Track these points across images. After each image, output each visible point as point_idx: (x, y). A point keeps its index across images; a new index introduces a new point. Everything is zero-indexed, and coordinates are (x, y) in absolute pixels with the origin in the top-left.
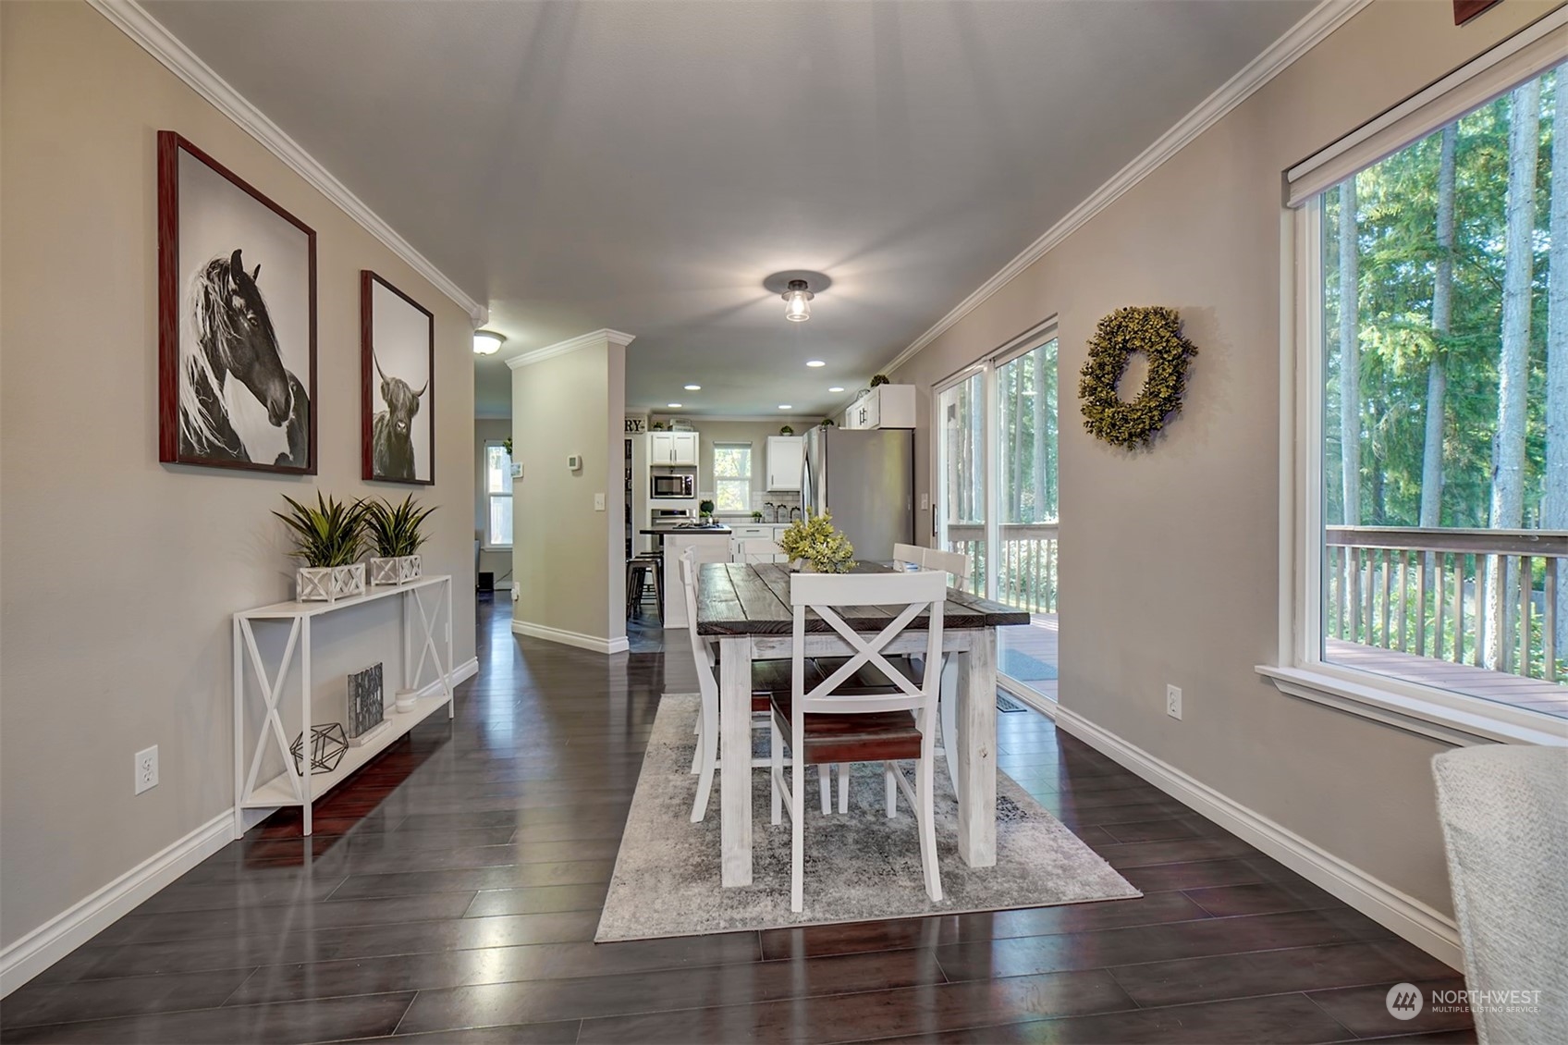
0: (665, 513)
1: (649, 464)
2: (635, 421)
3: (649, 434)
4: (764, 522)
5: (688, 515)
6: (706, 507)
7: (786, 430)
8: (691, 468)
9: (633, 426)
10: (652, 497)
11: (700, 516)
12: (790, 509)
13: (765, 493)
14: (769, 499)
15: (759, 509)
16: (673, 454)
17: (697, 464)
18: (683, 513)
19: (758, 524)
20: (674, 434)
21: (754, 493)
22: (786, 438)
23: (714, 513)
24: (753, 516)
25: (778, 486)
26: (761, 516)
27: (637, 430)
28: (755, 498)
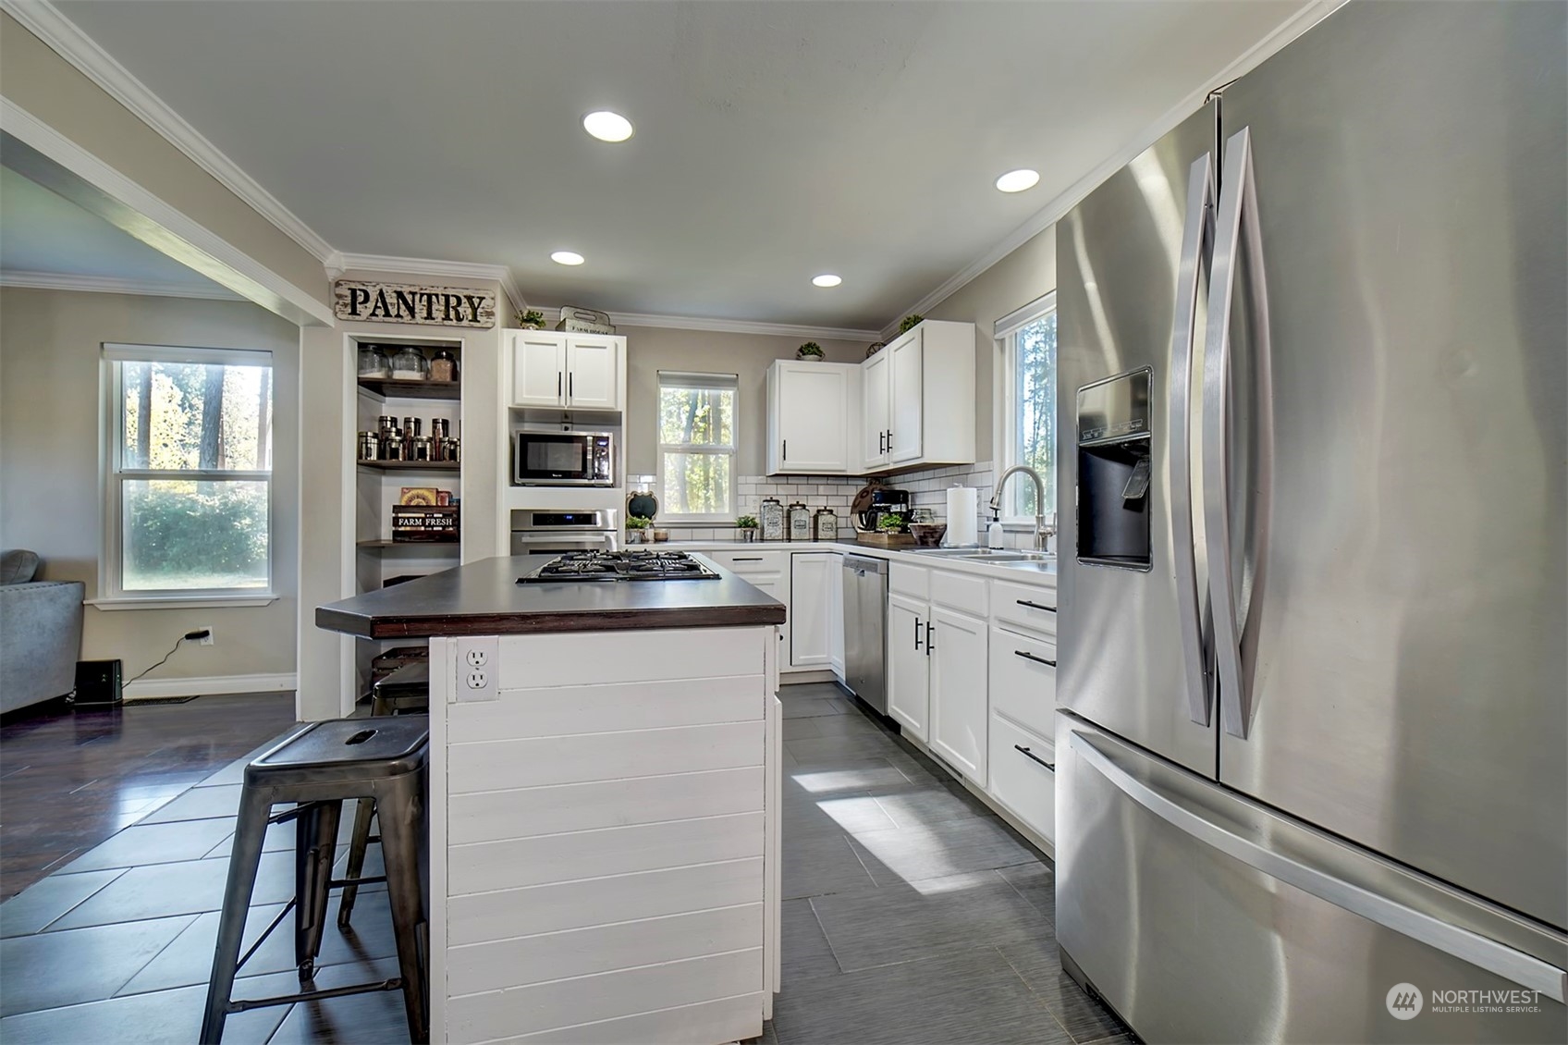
0: (543, 519)
1: (505, 404)
2: (470, 298)
3: (509, 334)
4: (762, 540)
5: (599, 524)
6: (641, 508)
7: (809, 350)
8: (608, 419)
9: (465, 309)
10: (513, 484)
11: (628, 527)
12: (813, 512)
13: (762, 479)
14: (772, 490)
15: (751, 510)
16: (566, 383)
17: (621, 407)
18: (587, 519)
19: (749, 545)
20: (571, 338)
21: (741, 479)
22: (810, 364)
23: (659, 518)
24: (740, 527)
25: (795, 463)
26: (755, 526)
27: (475, 319)
28: (742, 489)
